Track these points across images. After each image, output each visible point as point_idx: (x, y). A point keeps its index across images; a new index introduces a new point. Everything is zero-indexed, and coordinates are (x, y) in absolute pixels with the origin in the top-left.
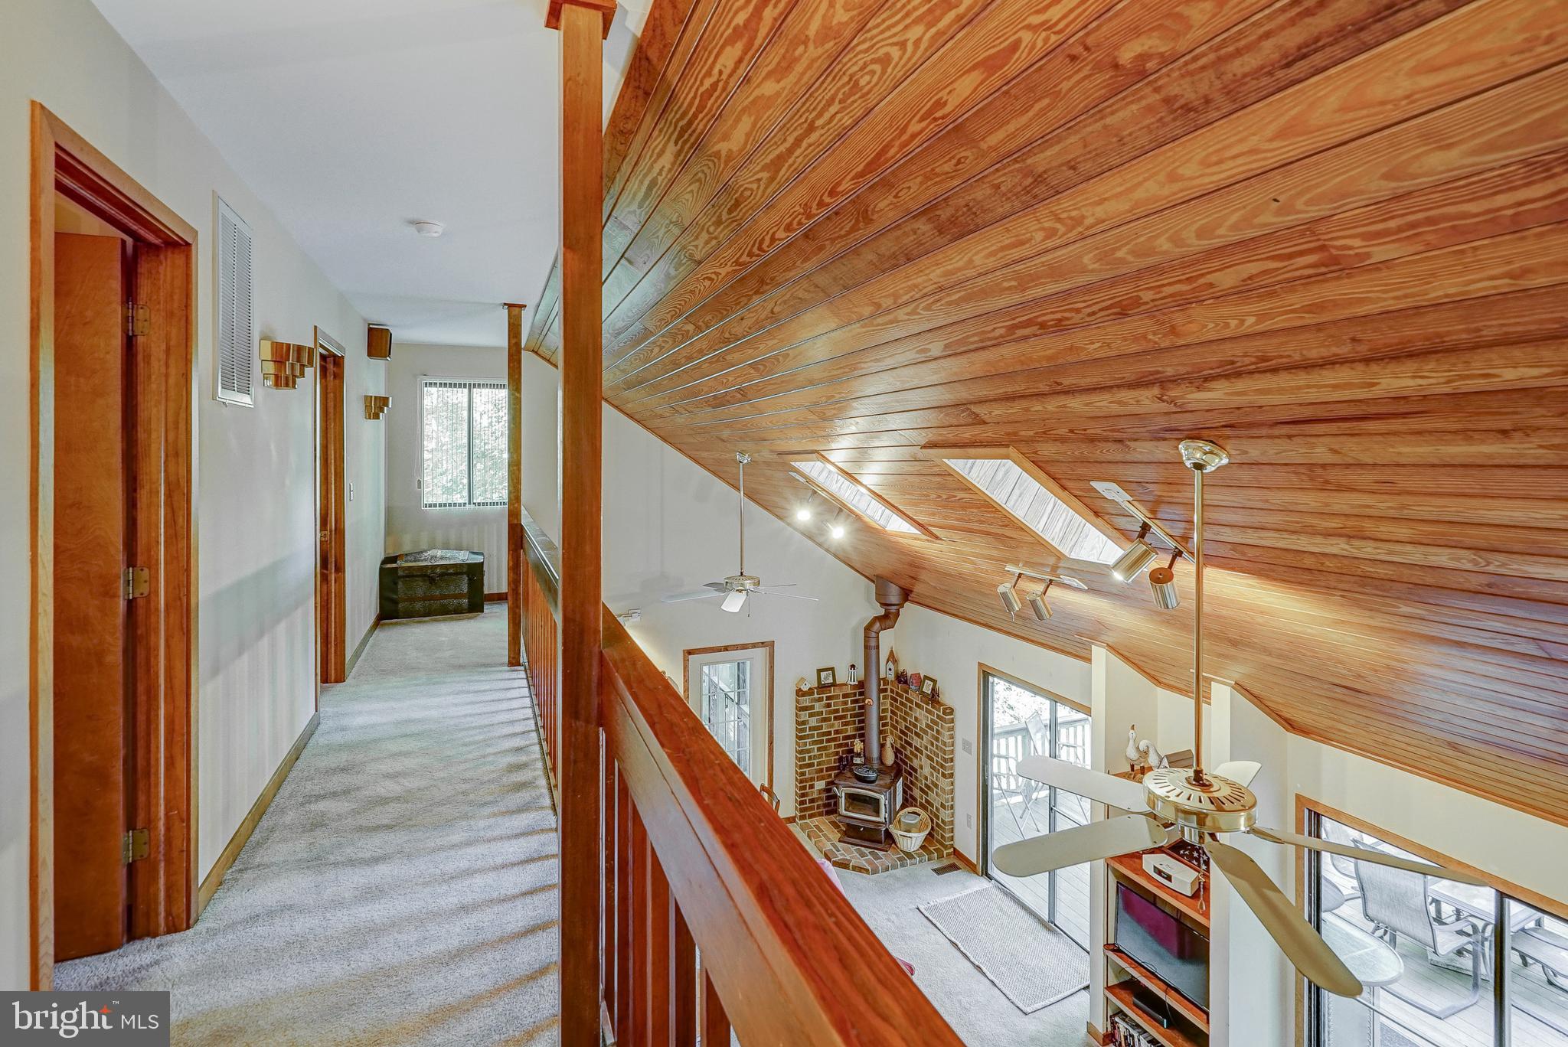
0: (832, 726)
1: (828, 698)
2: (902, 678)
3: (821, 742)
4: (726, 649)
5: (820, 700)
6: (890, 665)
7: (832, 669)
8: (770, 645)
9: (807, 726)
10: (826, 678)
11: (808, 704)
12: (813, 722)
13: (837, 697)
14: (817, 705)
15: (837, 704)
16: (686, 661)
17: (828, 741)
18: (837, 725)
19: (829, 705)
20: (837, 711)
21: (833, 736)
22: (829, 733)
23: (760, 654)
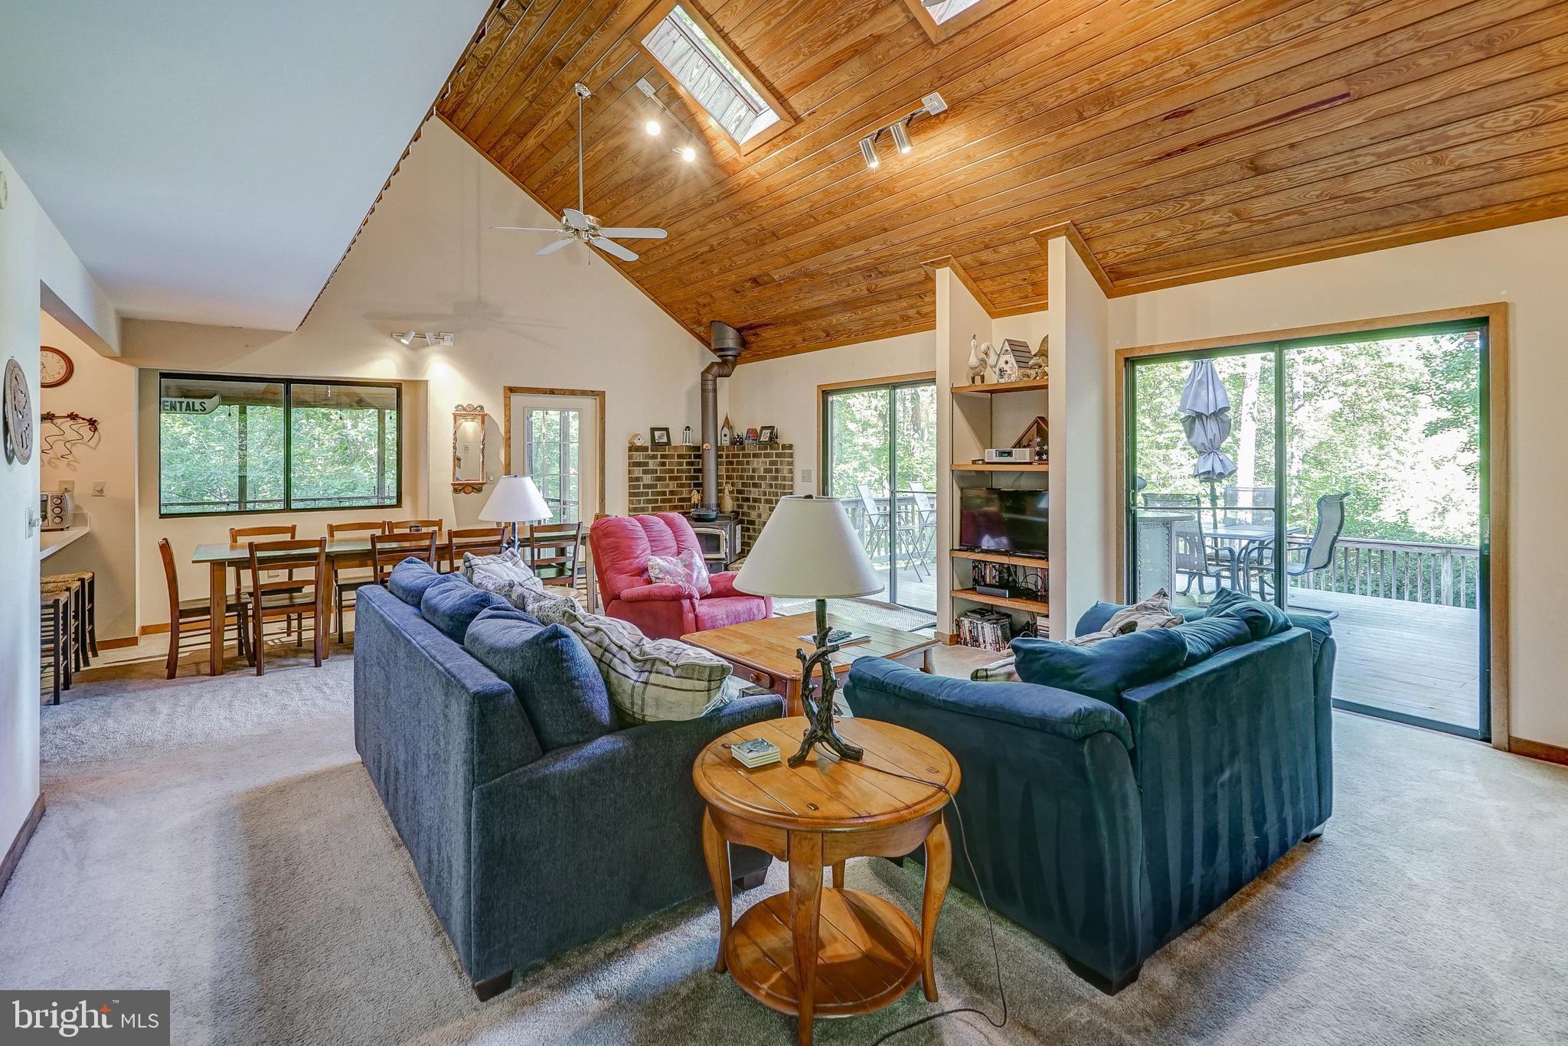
0: (667, 486)
1: (663, 456)
2: (738, 442)
3: (656, 501)
4: (552, 392)
5: (654, 457)
6: (726, 431)
7: (666, 430)
8: (600, 395)
9: (641, 483)
10: (660, 437)
11: (641, 460)
12: (647, 479)
13: (672, 456)
14: (651, 462)
15: (672, 463)
16: (507, 399)
17: (663, 501)
18: (673, 486)
19: (663, 464)
20: (672, 471)
21: (668, 497)
22: (664, 493)
23: (589, 403)
